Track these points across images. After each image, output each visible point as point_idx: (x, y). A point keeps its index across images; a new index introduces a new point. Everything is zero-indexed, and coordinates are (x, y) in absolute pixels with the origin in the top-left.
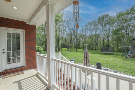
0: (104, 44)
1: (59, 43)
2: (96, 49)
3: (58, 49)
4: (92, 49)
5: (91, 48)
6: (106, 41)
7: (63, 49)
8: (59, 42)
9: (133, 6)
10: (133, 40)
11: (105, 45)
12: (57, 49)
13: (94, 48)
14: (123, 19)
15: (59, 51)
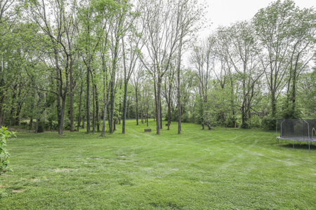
0: (275, 109)
1: (112, 102)
3: (110, 124)
4: (232, 124)
7: (127, 122)
8: (112, 97)
12: (107, 122)
13: (239, 122)
15: (111, 131)
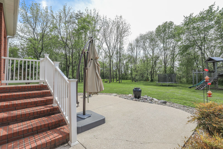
0: (166, 72)
2: (152, 81)
4: (147, 80)
5: (144, 79)
6: (169, 66)
9: (210, 7)
10: (208, 61)
11: (168, 72)
14: (194, 28)
